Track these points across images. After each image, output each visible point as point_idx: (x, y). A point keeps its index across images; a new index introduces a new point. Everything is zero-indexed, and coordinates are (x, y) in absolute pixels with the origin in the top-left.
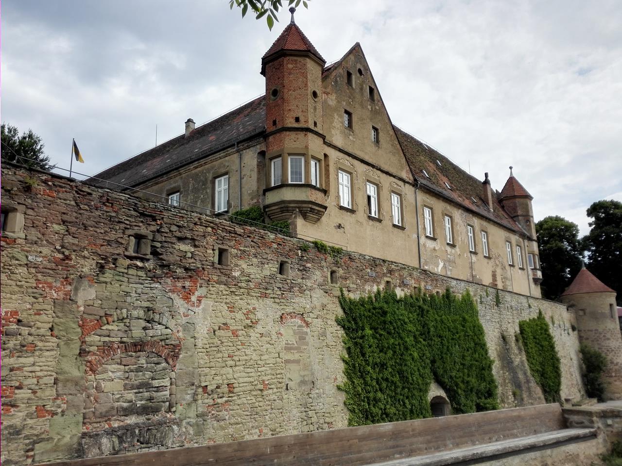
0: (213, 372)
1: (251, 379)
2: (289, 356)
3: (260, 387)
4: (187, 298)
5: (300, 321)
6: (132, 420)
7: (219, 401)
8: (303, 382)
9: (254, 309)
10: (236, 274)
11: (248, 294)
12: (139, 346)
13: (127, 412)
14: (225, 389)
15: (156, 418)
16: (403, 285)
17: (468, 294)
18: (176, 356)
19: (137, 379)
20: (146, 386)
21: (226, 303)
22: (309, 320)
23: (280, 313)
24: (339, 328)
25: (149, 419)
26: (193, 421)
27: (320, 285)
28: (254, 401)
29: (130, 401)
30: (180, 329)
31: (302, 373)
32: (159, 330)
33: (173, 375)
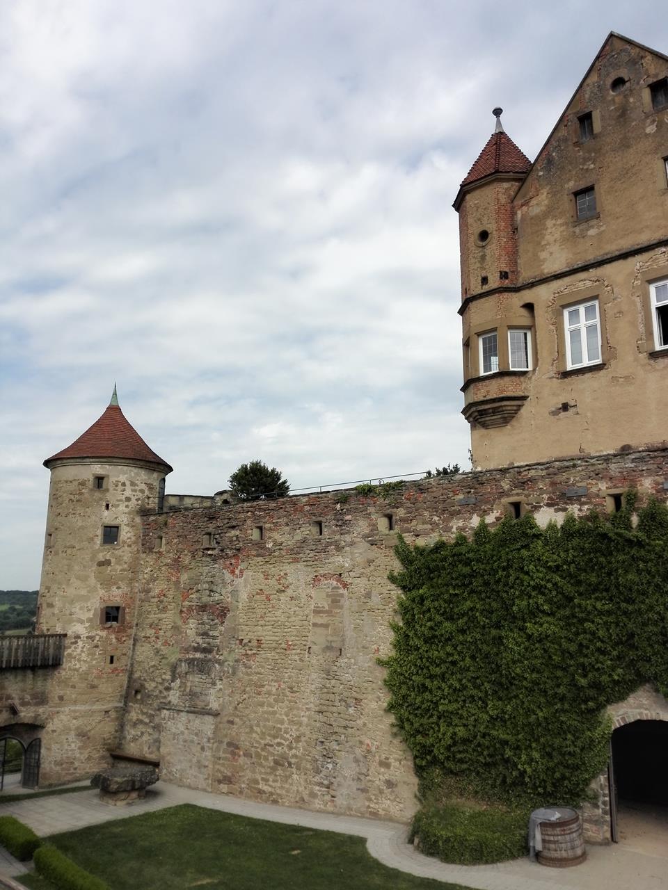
0: (248, 629)
1: (277, 639)
2: (319, 620)
3: (283, 646)
4: (233, 572)
5: (335, 583)
6: (198, 655)
7: (249, 652)
8: (329, 648)
9: (286, 574)
10: (270, 545)
11: (281, 562)
12: (203, 607)
13: (196, 649)
14: (254, 643)
15: (210, 656)
16: (563, 499)
18: (225, 616)
19: (202, 629)
20: (205, 634)
21: (262, 572)
22: (349, 580)
25: (205, 657)
26: (231, 664)
27: (365, 537)
28: (277, 657)
29: (198, 643)
30: (229, 595)
32: (217, 597)
33: (223, 629)
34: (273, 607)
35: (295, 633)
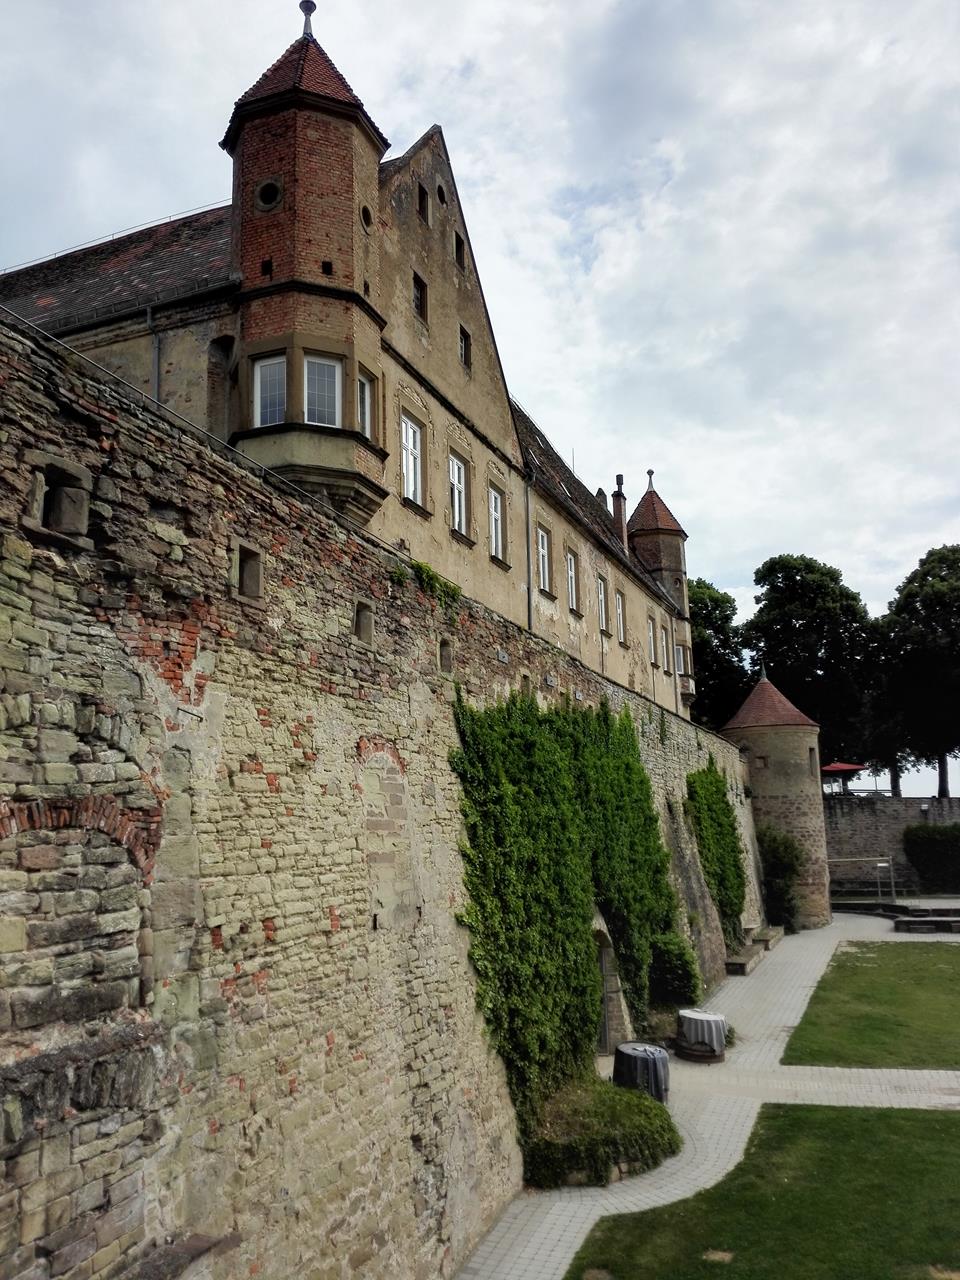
0: (233, 888)
1: (309, 906)
2: (373, 845)
3: (326, 924)
4: (173, 678)
5: (391, 759)
6: (51, 1040)
7: (250, 966)
8: (401, 909)
9: (310, 720)
10: (275, 623)
11: (299, 681)
12: (65, 810)
13: (40, 1014)
14: (257, 933)
15: (111, 1027)
16: (546, 687)
17: (628, 716)
18: (151, 844)
19: (62, 911)
20: (82, 931)
21: (255, 700)
22: (405, 754)
23: (355, 736)
24: (453, 778)
25: (93, 1033)
26: (194, 1027)
27: (424, 673)
28: (315, 962)
29: (46, 982)
30: (159, 764)
31: (399, 886)
32: (108, 765)
33: (146, 896)
34: (290, 812)
35: (340, 885)
